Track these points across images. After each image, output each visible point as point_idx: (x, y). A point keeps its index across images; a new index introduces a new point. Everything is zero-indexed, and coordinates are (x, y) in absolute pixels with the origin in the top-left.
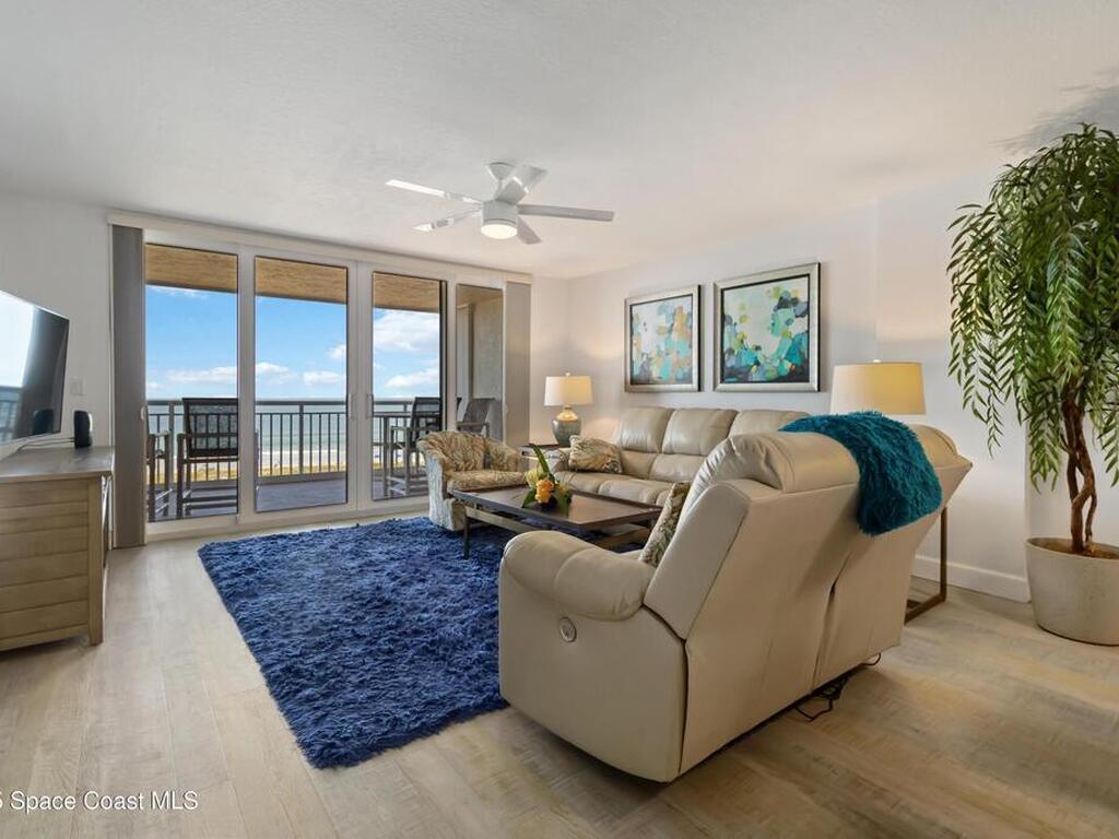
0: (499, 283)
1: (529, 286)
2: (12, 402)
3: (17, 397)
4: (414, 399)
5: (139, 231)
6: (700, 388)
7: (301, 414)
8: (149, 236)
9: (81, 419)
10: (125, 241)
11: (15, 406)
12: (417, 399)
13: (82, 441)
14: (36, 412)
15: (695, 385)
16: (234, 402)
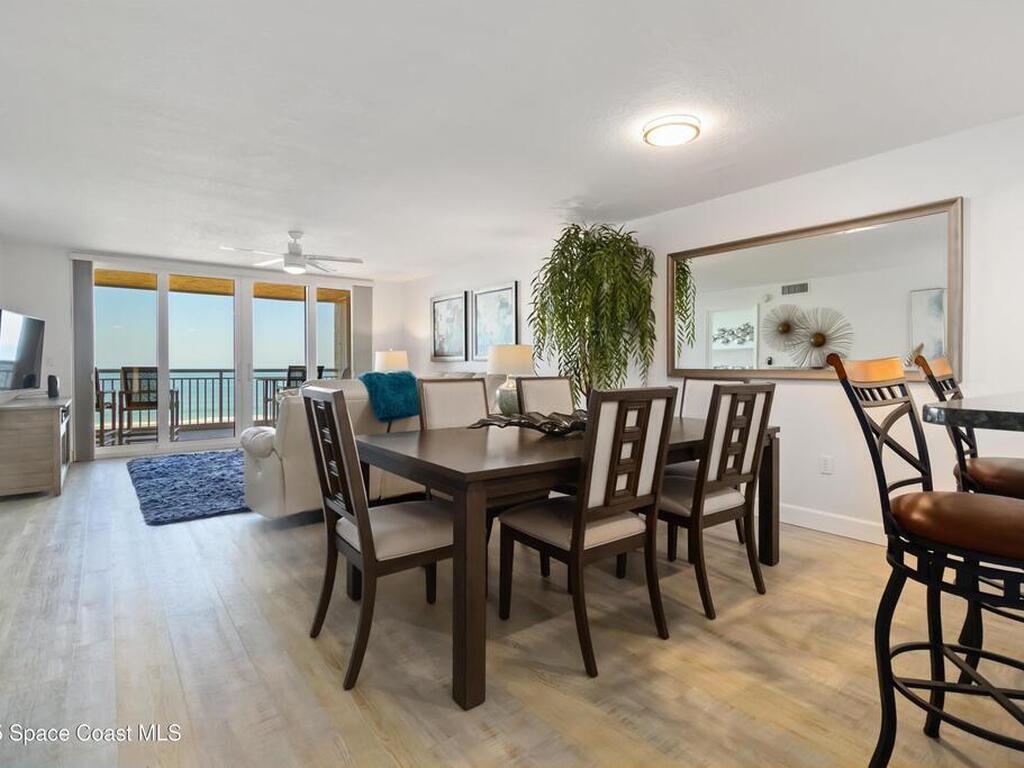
0: (348, 286)
1: (371, 288)
2: (8, 372)
3: (11, 367)
4: (287, 368)
5: (90, 263)
6: (466, 359)
7: (221, 379)
8: (97, 266)
9: (52, 380)
10: (81, 269)
11: (11, 374)
12: (290, 367)
13: (53, 392)
14: (25, 376)
15: (464, 358)
16: (154, 370)
